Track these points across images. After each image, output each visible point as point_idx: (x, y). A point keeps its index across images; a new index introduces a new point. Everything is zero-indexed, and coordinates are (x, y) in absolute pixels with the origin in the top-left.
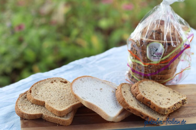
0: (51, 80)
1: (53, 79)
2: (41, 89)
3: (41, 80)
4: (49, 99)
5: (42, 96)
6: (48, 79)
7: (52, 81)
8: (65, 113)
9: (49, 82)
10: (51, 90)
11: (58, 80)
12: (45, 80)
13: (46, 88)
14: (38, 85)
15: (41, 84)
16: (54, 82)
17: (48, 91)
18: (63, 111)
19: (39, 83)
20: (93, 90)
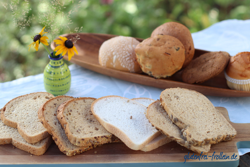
0: (34, 96)
1: (37, 94)
2: (19, 107)
3: (22, 95)
4: (23, 121)
5: (16, 116)
6: (31, 94)
8: (37, 140)
9: (32, 98)
10: (30, 109)
11: (42, 96)
12: (27, 95)
13: (25, 105)
14: (16, 101)
15: (20, 101)
16: (37, 98)
17: (25, 110)
18: (34, 137)
19: (18, 99)
20: (120, 111)
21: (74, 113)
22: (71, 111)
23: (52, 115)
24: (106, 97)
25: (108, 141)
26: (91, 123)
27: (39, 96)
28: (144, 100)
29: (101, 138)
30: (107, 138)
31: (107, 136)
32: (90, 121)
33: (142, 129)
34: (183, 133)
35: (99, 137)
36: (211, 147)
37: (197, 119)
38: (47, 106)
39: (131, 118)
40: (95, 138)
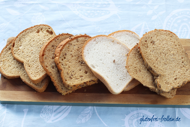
1: (40, 26)
3: (28, 28)
4: (28, 59)
5: (23, 52)
6: (35, 26)
7: (38, 29)
9: (35, 32)
10: (34, 44)
11: (44, 29)
12: (32, 27)
13: (30, 40)
14: (23, 35)
15: (26, 34)
16: (40, 31)
17: (30, 45)
18: (36, 80)
19: (24, 32)
20: (105, 54)
21: (68, 57)
22: (66, 54)
23: (51, 58)
24: (95, 37)
25: (95, 83)
26: (82, 66)
27: (42, 29)
28: (127, 33)
29: (89, 82)
30: (94, 81)
31: (94, 80)
32: (81, 64)
33: (122, 74)
34: (155, 80)
35: (87, 82)
36: (176, 92)
37: (168, 65)
38: (46, 51)
39: (114, 61)
40: (84, 83)
